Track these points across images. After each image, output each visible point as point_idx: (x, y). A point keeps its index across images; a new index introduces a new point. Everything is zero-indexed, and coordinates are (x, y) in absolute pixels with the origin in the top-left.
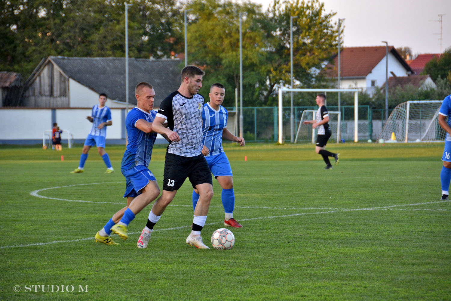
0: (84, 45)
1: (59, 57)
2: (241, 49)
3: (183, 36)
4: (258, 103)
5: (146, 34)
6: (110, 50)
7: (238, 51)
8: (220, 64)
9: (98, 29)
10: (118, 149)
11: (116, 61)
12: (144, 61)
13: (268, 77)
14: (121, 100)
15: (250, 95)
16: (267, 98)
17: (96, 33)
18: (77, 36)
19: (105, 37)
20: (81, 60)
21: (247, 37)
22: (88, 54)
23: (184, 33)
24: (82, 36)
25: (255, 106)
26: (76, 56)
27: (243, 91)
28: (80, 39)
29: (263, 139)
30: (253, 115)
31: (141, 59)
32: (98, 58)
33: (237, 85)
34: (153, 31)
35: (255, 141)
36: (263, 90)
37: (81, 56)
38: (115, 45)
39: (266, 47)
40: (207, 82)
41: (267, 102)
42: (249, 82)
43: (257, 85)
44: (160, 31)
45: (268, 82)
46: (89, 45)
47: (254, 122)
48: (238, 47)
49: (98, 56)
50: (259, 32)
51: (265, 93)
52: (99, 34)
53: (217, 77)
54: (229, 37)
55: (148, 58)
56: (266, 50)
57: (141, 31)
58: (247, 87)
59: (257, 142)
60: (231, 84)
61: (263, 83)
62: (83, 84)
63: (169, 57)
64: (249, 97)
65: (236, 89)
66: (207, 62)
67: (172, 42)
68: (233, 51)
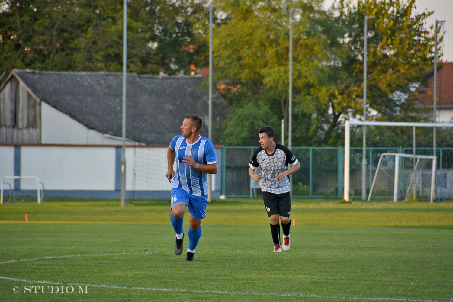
0: (64, 53)
1: (28, 70)
2: (291, 62)
3: (208, 42)
4: (316, 142)
5: (153, 38)
6: (102, 62)
7: (288, 65)
8: (261, 83)
9: (84, 31)
10: (108, 205)
11: (110, 78)
12: (150, 78)
13: (330, 104)
14: (115, 135)
15: (304, 130)
16: (328, 133)
17: (82, 37)
18: (54, 41)
19: (95, 43)
20: (60, 75)
21: (301, 45)
22: (69, 68)
23: (209, 38)
24: (61, 41)
25: (311, 146)
26: (52, 70)
27: (293, 124)
28: (58, 45)
29: (321, 194)
30: (308, 159)
31: (146, 76)
32: (84, 73)
33: (285, 114)
34: (165, 35)
35: (311, 196)
36: (323, 122)
37: (59, 70)
38: (109, 55)
39: (329, 59)
40: (241, 110)
41: (329, 139)
42: (302, 112)
43: (314, 116)
44: (174, 35)
45: (330, 111)
46: (72, 55)
47: (309, 168)
48: (287, 59)
49: (84, 69)
50: (319, 38)
51: (326, 127)
52: (86, 38)
53: (256, 102)
54: (274, 45)
55: (158, 74)
56: (328, 64)
57: (148, 35)
58: (300, 117)
59: (313, 198)
60: (276, 114)
61: (322, 112)
62: (61, 111)
63: (187, 72)
64: (302, 133)
65: (283, 121)
66: (242, 80)
67: (191, 51)
68: (280, 65)
